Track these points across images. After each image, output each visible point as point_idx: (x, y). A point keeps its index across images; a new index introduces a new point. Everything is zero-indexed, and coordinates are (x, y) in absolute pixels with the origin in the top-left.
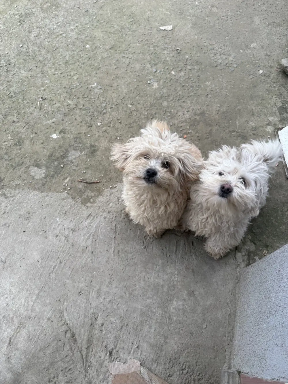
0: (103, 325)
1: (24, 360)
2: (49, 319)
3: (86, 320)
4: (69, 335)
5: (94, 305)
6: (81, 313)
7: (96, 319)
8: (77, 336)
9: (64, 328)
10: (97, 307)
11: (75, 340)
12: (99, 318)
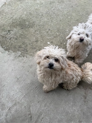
0: (43, 118)
1: (12, 118)
2: (25, 107)
3: (38, 113)
4: (30, 116)
5: (42, 109)
6: (37, 110)
7: (41, 115)
8: (32, 118)
9: (29, 113)
10: (43, 110)
11: (31, 119)
12: (42, 115)
